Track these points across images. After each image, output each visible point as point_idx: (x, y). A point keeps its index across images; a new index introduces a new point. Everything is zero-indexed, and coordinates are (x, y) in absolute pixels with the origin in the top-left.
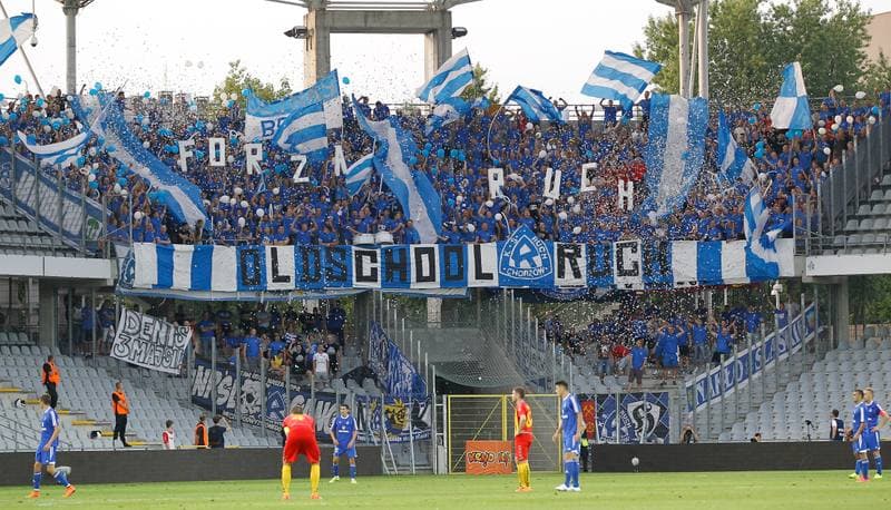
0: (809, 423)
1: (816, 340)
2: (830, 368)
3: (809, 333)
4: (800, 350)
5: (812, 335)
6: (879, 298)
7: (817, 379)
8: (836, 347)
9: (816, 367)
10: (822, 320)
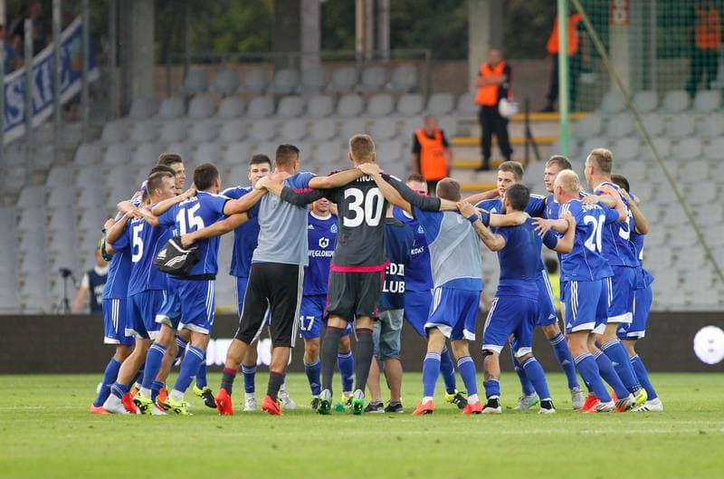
0: (66, 273)
1: (85, 98)
2: (113, 156)
3: (71, 82)
4: (51, 118)
5: (75, 88)
6: (217, 9)
7: (84, 179)
8: (124, 111)
9: (84, 154)
10: (96, 56)
